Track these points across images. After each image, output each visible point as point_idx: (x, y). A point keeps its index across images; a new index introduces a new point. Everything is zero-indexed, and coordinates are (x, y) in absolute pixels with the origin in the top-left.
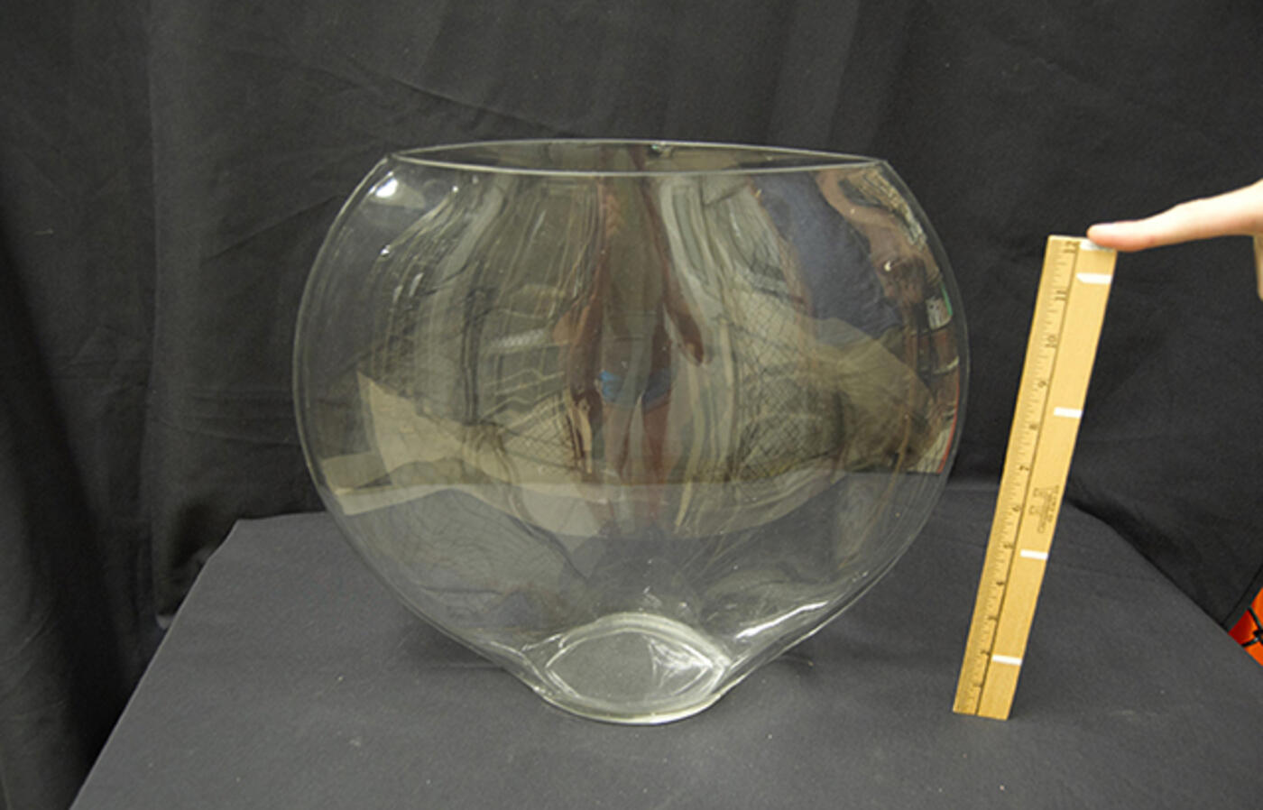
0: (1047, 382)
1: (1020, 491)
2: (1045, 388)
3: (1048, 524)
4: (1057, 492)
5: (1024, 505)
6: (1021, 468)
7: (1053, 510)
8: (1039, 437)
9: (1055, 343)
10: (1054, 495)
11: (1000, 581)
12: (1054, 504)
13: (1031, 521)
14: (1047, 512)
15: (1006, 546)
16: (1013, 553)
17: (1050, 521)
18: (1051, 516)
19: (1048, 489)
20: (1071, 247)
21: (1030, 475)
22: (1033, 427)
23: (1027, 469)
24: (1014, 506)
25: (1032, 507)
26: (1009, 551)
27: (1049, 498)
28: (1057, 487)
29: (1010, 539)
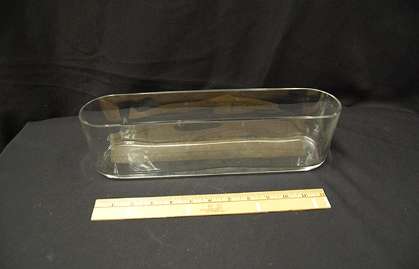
0: (269, 198)
1: (219, 200)
2: (266, 198)
3: (205, 212)
4: (221, 211)
5: (212, 202)
6: (229, 198)
7: (212, 212)
8: (245, 201)
9: (285, 198)
10: (220, 211)
11: (172, 202)
12: (215, 212)
13: (206, 206)
14: (212, 210)
15: (190, 200)
16: (188, 204)
17: (207, 212)
18: (209, 212)
19: (222, 208)
20: (322, 195)
21: (228, 202)
22: (248, 198)
23: (229, 200)
24: (211, 199)
25: (212, 205)
26: (189, 202)
27: (217, 210)
28: (224, 211)
29: (195, 201)
